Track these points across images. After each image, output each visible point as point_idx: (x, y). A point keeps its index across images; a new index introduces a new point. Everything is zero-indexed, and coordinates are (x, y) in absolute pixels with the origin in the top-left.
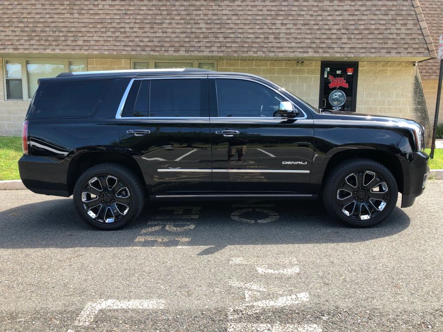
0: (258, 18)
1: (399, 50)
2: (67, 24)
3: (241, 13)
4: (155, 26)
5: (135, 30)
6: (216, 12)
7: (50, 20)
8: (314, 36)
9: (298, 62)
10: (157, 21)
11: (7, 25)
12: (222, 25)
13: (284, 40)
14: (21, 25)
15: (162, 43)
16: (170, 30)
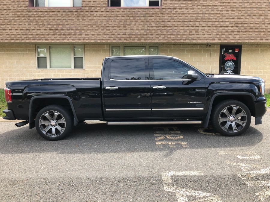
0: (185, 21)
1: (267, 38)
2: (75, 25)
3: (176, 18)
4: (126, 26)
5: (115, 28)
6: (161, 18)
7: (66, 23)
8: (218, 30)
9: (208, 45)
10: (127, 23)
11: (41, 26)
12: (165, 25)
13: (201, 33)
14: (49, 26)
15: (131, 36)
16: (135, 28)
